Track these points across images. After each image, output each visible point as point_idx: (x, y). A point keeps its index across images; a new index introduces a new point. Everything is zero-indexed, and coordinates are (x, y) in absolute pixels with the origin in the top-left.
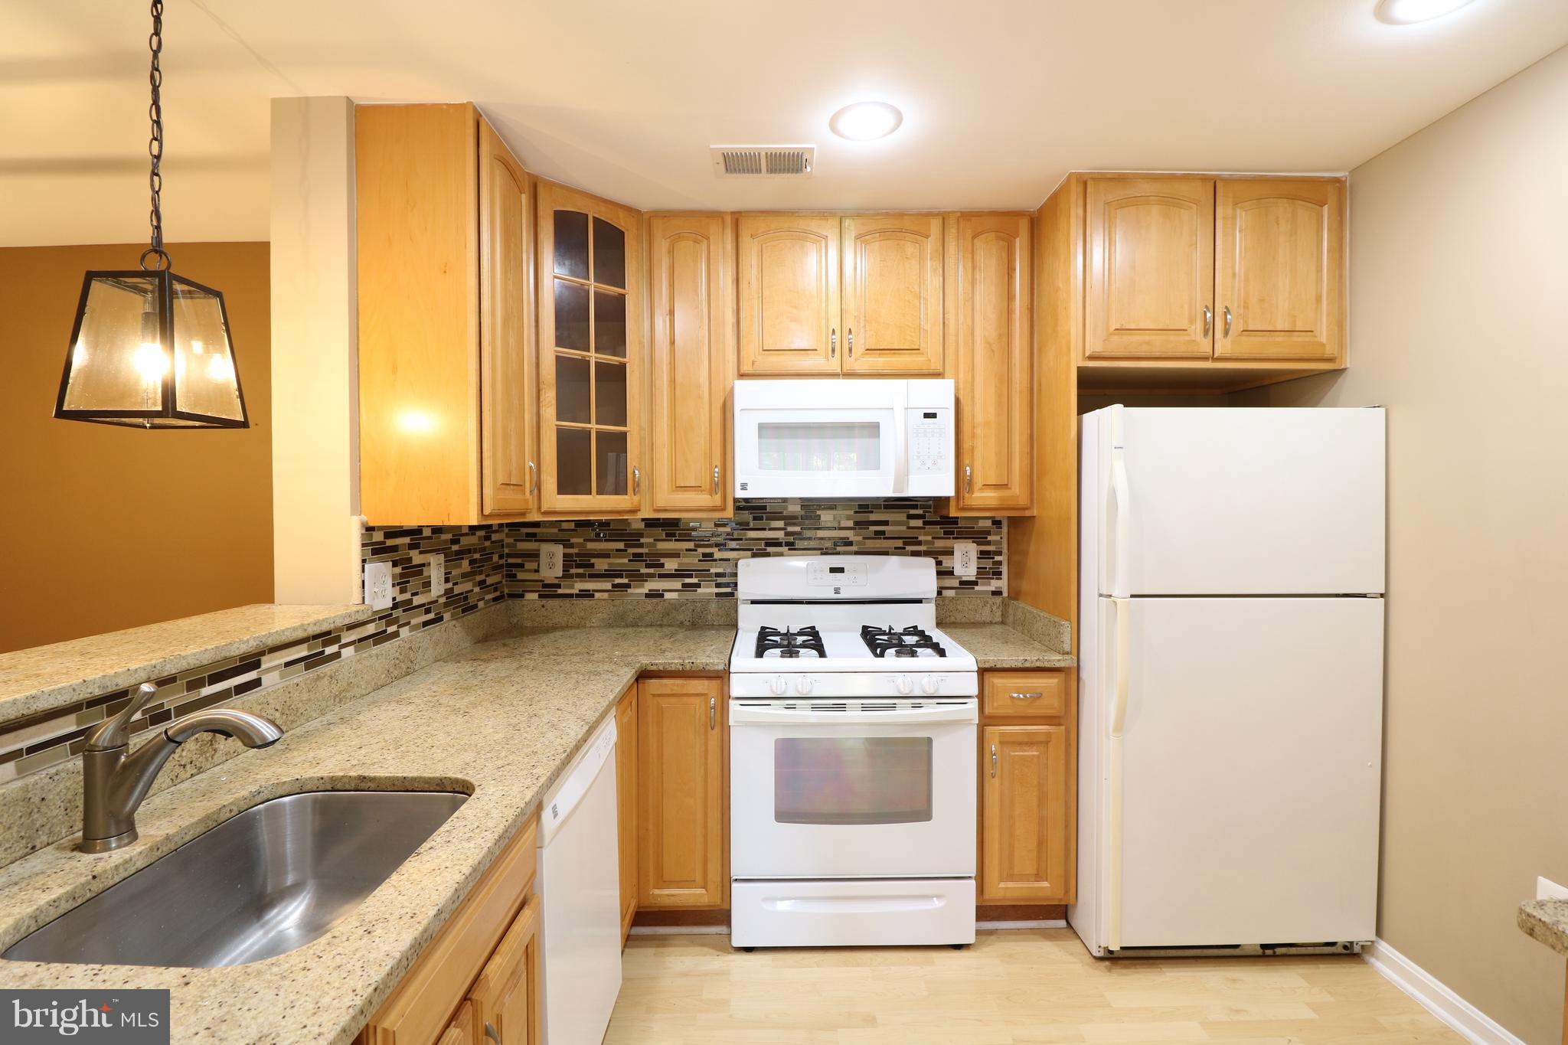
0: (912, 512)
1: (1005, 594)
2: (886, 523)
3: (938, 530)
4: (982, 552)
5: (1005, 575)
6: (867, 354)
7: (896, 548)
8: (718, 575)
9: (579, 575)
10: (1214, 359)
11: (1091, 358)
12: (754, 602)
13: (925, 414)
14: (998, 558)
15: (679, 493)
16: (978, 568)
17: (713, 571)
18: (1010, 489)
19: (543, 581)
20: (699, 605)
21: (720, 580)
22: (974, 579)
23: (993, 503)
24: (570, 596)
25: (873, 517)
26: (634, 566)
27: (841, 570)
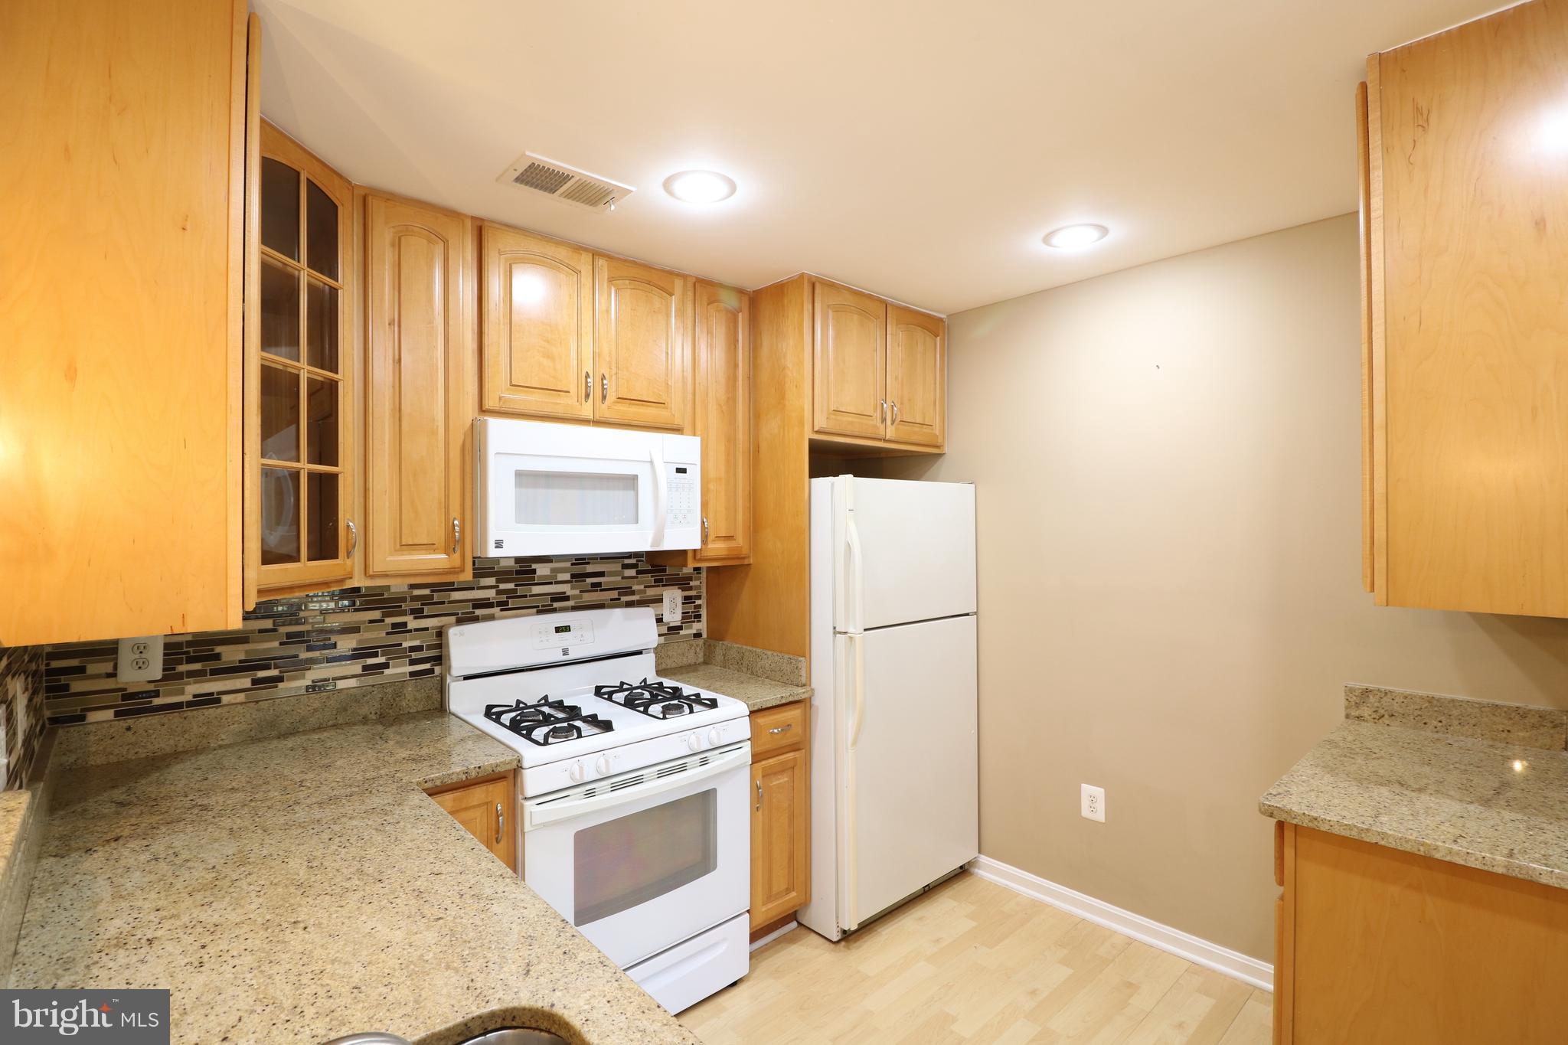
0: (627, 561)
1: (705, 635)
2: (601, 574)
3: (649, 579)
4: (686, 598)
5: (704, 618)
6: (618, 403)
7: (611, 600)
8: (413, 649)
9: (191, 674)
10: (885, 440)
11: (818, 432)
12: (467, 678)
13: (677, 469)
14: (698, 602)
15: (405, 552)
16: (683, 613)
17: (406, 644)
18: (735, 540)
19: (125, 689)
20: (389, 690)
21: (414, 655)
22: (679, 624)
23: (723, 553)
24: (177, 706)
25: (590, 569)
26: (290, 650)
27: (567, 629)
